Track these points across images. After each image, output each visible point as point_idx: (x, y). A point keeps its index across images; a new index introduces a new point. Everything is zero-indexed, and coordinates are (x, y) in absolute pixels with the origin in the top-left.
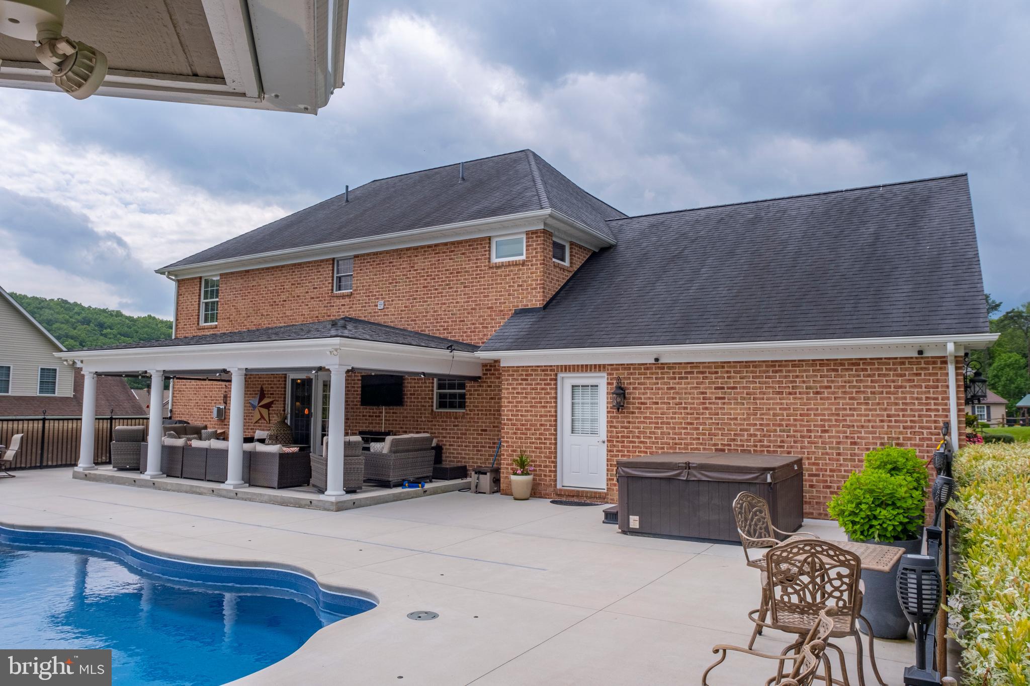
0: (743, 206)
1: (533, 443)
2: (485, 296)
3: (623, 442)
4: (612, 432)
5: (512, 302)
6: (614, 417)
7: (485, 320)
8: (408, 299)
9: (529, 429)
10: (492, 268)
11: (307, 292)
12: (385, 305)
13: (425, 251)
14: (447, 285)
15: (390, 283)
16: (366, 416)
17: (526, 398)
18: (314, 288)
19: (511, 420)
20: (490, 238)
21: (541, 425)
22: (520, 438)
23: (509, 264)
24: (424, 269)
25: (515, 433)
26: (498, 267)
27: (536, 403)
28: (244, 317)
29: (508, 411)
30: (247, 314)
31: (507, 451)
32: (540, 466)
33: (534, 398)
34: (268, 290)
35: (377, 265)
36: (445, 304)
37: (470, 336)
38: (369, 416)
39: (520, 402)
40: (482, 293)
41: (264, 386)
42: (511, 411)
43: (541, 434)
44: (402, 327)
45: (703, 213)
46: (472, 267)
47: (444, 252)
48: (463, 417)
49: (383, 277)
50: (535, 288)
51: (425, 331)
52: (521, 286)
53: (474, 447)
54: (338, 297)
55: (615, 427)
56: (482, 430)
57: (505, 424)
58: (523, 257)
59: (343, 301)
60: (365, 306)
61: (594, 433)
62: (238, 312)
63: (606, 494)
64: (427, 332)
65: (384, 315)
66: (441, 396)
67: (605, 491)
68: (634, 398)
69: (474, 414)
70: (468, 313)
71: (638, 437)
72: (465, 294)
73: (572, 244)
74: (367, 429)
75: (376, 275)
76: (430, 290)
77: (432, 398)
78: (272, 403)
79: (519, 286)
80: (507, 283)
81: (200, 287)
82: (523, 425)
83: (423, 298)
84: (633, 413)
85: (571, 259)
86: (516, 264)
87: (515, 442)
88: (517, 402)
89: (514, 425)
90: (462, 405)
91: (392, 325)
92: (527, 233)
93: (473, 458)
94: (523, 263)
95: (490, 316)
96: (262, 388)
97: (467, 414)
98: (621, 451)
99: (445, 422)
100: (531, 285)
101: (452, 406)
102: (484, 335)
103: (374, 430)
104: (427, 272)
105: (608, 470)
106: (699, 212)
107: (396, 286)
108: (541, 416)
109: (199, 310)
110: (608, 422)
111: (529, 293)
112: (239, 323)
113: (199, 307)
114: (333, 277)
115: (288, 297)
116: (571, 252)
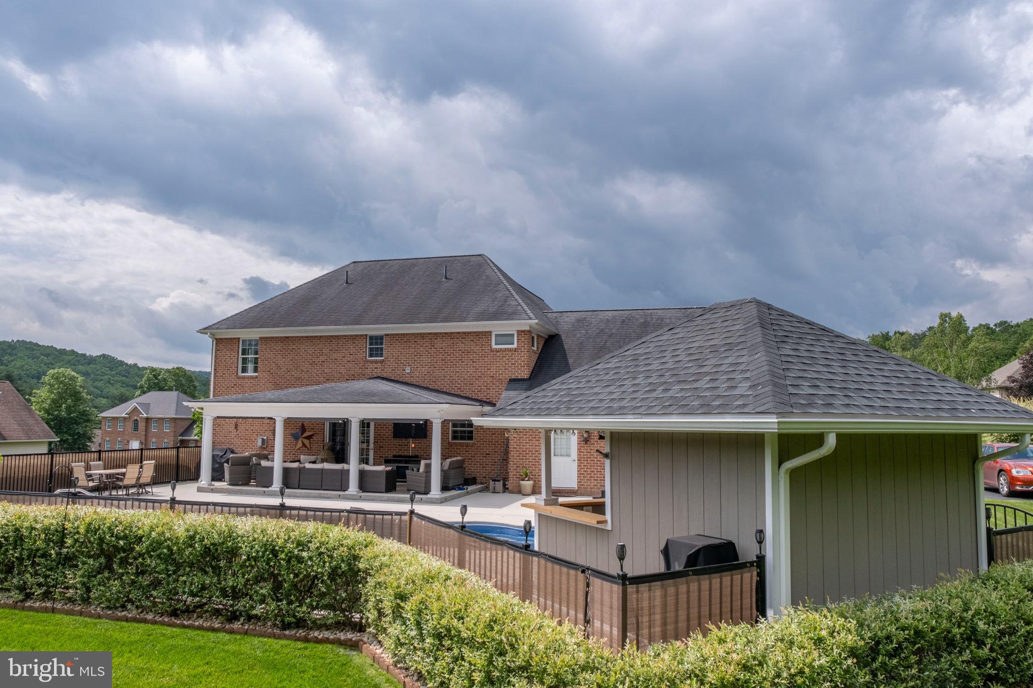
0: (635, 311)
1: (530, 462)
2: (488, 369)
3: (587, 460)
4: (580, 455)
5: (507, 374)
6: (582, 447)
7: (488, 384)
8: (430, 368)
9: (528, 454)
10: (493, 351)
11: (344, 357)
12: (411, 370)
13: (443, 336)
14: (460, 360)
15: (415, 356)
16: (396, 445)
17: (525, 435)
18: (350, 354)
19: (515, 448)
20: (491, 332)
21: (536, 451)
22: (522, 459)
23: (505, 350)
24: (442, 348)
25: (519, 456)
26: (498, 351)
27: (532, 438)
28: (284, 371)
29: (513, 443)
30: (287, 369)
31: (513, 467)
32: (535, 475)
33: (531, 435)
34: (307, 353)
35: (404, 342)
36: (458, 372)
37: (477, 394)
38: (399, 445)
39: (522, 437)
40: (486, 367)
41: (305, 423)
42: (516, 443)
43: (536, 456)
44: (425, 386)
45: (610, 314)
46: (478, 350)
47: (458, 338)
48: (472, 446)
49: (409, 351)
50: (523, 366)
51: (443, 389)
52: (514, 364)
53: (481, 464)
54: (371, 362)
55: (582, 452)
56: (486, 454)
57: (511, 451)
58: (515, 346)
59: (376, 366)
60: (395, 370)
61: (568, 455)
62: (279, 367)
63: (578, 490)
64: (445, 390)
65: (411, 377)
66: (454, 432)
67: (577, 488)
68: (594, 436)
69: (481, 444)
70: (476, 379)
71: (597, 458)
72: (473, 367)
73: (538, 336)
74: (397, 454)
75: (403, 349)
76: (447, 362)
77: (448, 434)
78: (313, 435)
79: (512, 364)
80: (504, 362)
81: (239, 345)
82: (524, 451)
83: (442, 367)
84: (593, 444)
85: (538, 345)
86: (510, 350)
87: (518, 462)
88: (520, 437)
89: (518, 451)
90: (471, 438)
91: (417, 384)
92: (518, 331)
93: (480, 472)
94: (515, 350)
95: (492, 382)
96: (303, 424)
97: (476, 444)
98: (586, 466)
99: (459, 449)
100: (521, 364)
101: (462, 438)
102: (488, 394)
103: (403, 454)
104: (445, 350)
105: (578, 477)
106: (607, 312)
107: (420, 358)
108: (535, 446)
109: (238, 363)
110: (578, 449)
111: (519, 369)
112: (280, 376)
113: (238, 361)
114: (366, 347)
115: (327, 359)
116: (537, 341)
